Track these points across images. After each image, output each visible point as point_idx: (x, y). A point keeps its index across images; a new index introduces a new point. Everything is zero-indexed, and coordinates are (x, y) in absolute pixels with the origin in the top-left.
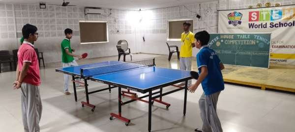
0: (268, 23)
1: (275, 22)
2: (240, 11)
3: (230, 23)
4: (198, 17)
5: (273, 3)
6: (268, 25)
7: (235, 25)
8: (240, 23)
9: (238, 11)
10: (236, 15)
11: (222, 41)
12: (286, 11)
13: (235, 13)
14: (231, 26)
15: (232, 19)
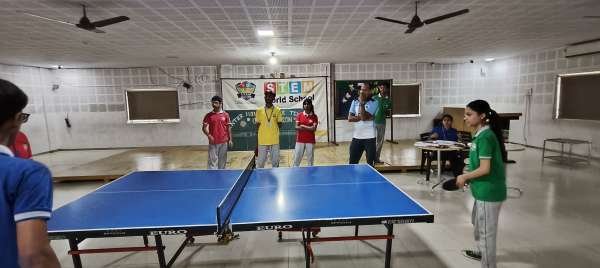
0: (288, 96)
1: (295, 96)
2: (253, 81)
3: (239, 96)
4: (187, 86)
5: (288, 74)
6: (288, 100)
7: (246, 99)
8: (253, 96)
9: (249, 81)
10: (248, 85)
11: (248, 120)
12: (305, 84)
13: (245, 83)
14: (241, 99)
15: (243, 91)
